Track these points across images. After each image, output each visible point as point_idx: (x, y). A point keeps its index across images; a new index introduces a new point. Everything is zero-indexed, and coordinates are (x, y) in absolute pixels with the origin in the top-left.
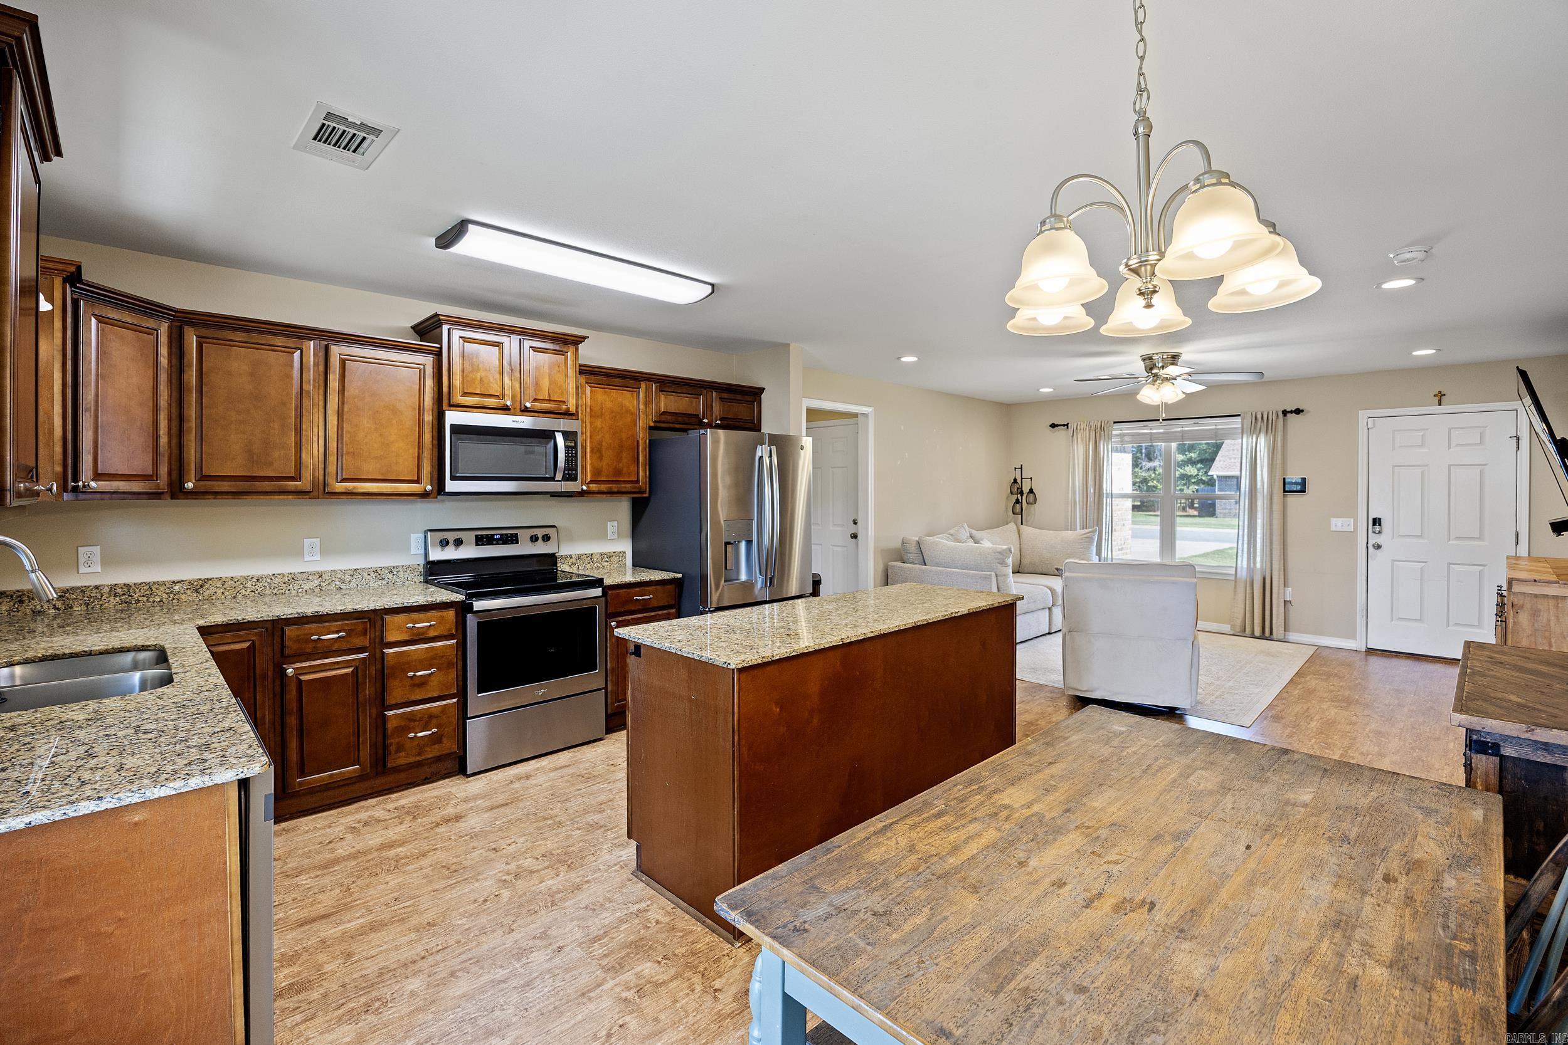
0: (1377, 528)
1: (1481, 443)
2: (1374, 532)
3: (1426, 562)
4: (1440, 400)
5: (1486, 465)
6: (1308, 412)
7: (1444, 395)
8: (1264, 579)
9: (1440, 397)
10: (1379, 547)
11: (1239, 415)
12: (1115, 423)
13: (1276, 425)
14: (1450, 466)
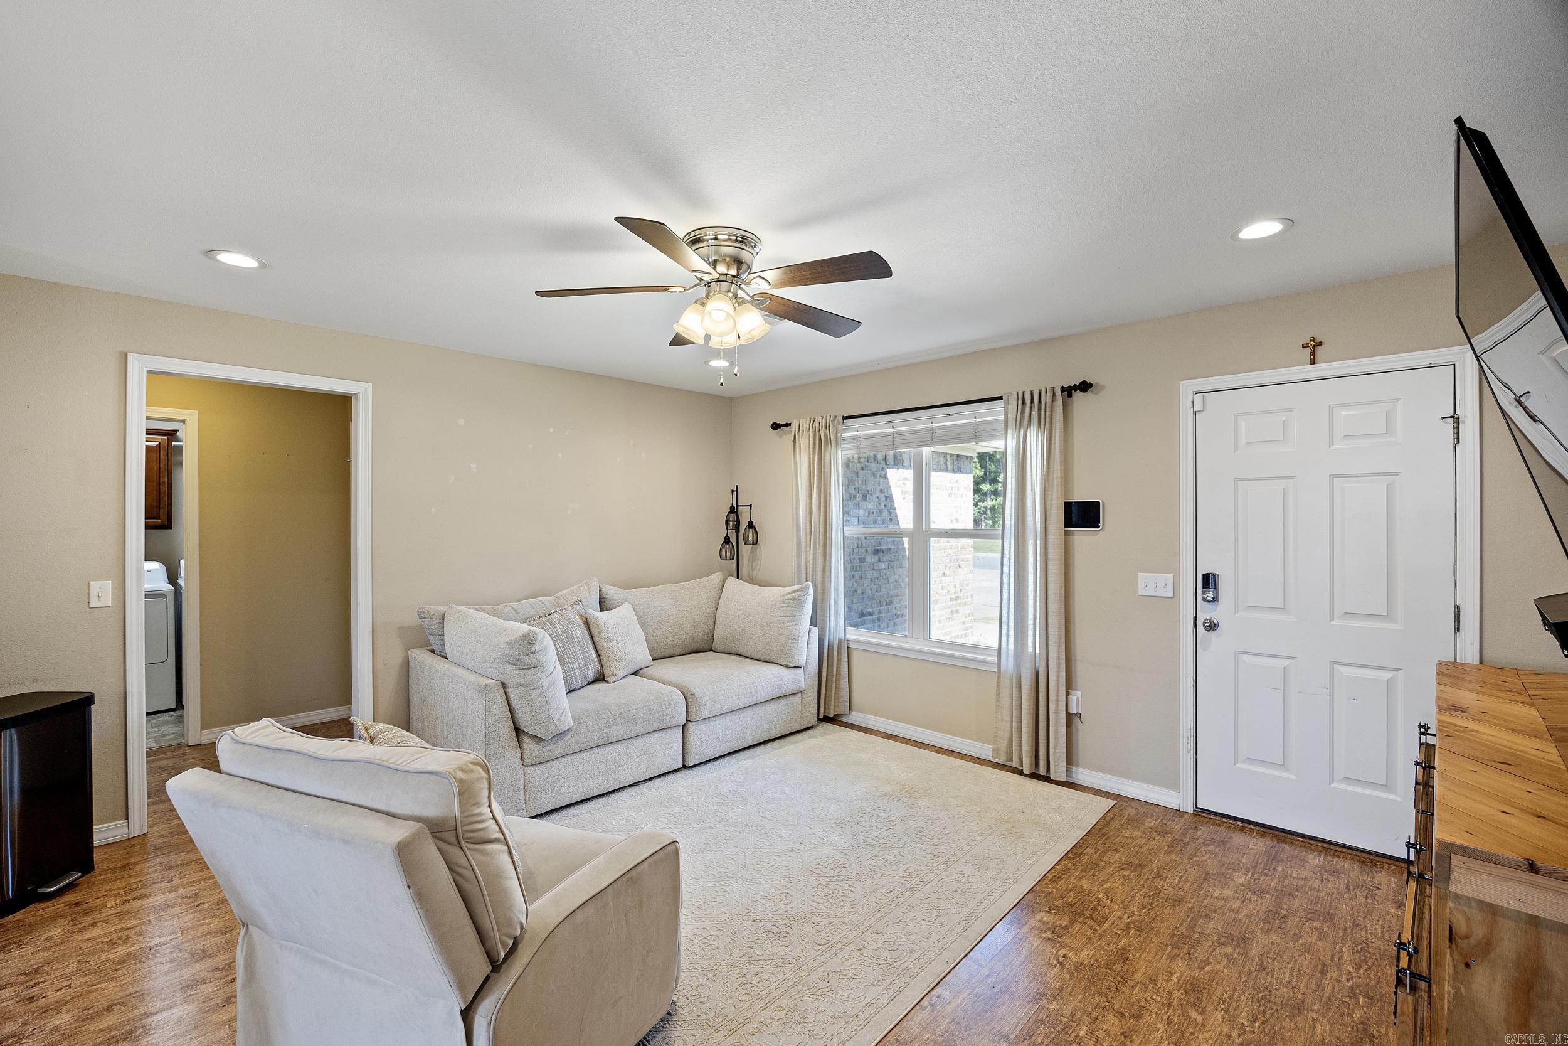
0: (1210, 595)
1: (1388, 432)
2: (1204, 599)
3: (1293, 658)
4: (1313, 354)
5: (1397, 474)
6: (1103, 387)
7: (1321, 344)
8: (1037, 674)
9: (1313, 348)
10: (1212, 626)
11: (1000, 398)
12: (845, 418)
13: (1052, 411)
14: (1332, 477)
